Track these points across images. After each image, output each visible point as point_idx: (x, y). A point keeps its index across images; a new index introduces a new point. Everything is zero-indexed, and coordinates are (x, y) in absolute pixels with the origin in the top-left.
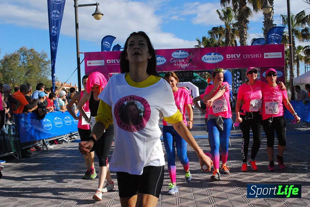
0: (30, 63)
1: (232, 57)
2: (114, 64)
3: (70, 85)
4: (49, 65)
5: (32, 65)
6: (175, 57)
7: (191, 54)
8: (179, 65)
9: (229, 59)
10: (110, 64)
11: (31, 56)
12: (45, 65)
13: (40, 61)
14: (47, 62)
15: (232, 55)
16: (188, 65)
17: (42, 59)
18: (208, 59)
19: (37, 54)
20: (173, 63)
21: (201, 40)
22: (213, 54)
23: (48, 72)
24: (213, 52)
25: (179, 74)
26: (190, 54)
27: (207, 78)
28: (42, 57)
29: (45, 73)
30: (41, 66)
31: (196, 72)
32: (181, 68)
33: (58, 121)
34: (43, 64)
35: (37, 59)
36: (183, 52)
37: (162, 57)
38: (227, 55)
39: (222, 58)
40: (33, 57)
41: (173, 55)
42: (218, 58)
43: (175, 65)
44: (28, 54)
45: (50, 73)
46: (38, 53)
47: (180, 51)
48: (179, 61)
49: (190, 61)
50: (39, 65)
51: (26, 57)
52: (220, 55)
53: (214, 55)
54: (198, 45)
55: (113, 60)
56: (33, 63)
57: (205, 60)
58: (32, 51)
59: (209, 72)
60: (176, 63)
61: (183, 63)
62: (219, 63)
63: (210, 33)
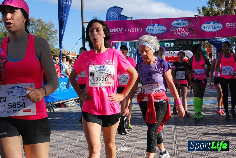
0: (38, 32)
1: (231, 26)
2: (117, 33)
3: (74, 54)
4: (56, 35)
5: (40, 34)
6: (175, 26)
7: (191, 23)
8: (179, 33)
9: (229, 28)
10: (112, 33)
11: (39, 26)
12: (52, 34)
13: (47, 31)
14: (54, 31)
15: (231, 23)
16: (188, 33)
17: (49, 29)
18: (208, 28)
19: (44, 24)
20: (173, 32)
21: (201, 10)
22: (212, 22)
23: (54, 41)
24: (213, 20)
25: (179, 42)
26: (189, 23)
27: (206, 46)
28: (49, 27)
29: (51, 42)
30: (48, 35)
31: (195, 41)
32: (180, 37)
33: (64, 86)
34: (50, 33)
35: (45, 29)
36: (183, 21)
37: (162, 26)
38: (226, 24)
39: (222, 26)
40: (40, 27)
41: (173, 24)
42: (218, 26)
43: (175, 33)
44: (36, 23)
45: (56, 42)
46: (46, 23)
47: (180, 20)
48: (179, 29)
49: (189, 29)
50: (46, 34)
51: (34, 27)
52: (219, 24)
53: (214, 23)
54: (198, 15)
55: (116, 29)
56: (41, 33)
57: (204, 28)
58: (40, 21)
59: (207, 40)
60: (176, 32)
61: (183, 32)
62: (218, 31)
63: (209, 3)
